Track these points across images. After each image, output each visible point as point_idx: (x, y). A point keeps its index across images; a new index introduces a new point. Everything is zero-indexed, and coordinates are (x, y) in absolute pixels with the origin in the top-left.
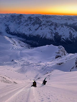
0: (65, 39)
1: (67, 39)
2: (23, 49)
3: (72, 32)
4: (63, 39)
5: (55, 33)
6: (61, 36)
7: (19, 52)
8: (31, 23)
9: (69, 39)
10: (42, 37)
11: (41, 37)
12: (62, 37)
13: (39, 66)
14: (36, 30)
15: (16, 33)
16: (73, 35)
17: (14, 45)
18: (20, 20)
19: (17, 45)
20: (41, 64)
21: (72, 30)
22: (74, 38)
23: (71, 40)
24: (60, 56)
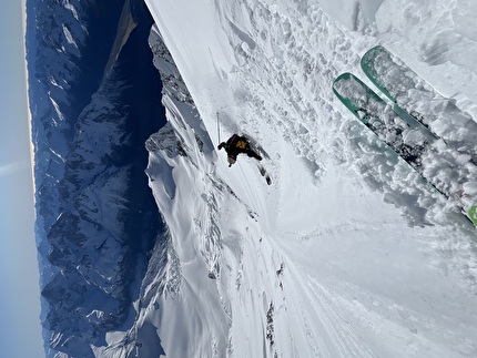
0: (122, 134)
1: (120, 127)
2: (174, 257)
3: (94, 116)
4: (122, 139)
5: (104, 167)
6: (114, 147)
7: (183, 264)
8: (77, 248)
9: (122, 121)
10: (125, 204)
11: (123, 207)
12: (118, 143)
13: (214, 200)
14: (100, 228)
15: (120, 290)
16: (105, 112)
17: (163, 288)
18: (67, 291)
19: (164, 277)
20: (209, 195)
21: (88, 113)
22: (117, 109)
23: (123, 115)
24: (179, 143)
